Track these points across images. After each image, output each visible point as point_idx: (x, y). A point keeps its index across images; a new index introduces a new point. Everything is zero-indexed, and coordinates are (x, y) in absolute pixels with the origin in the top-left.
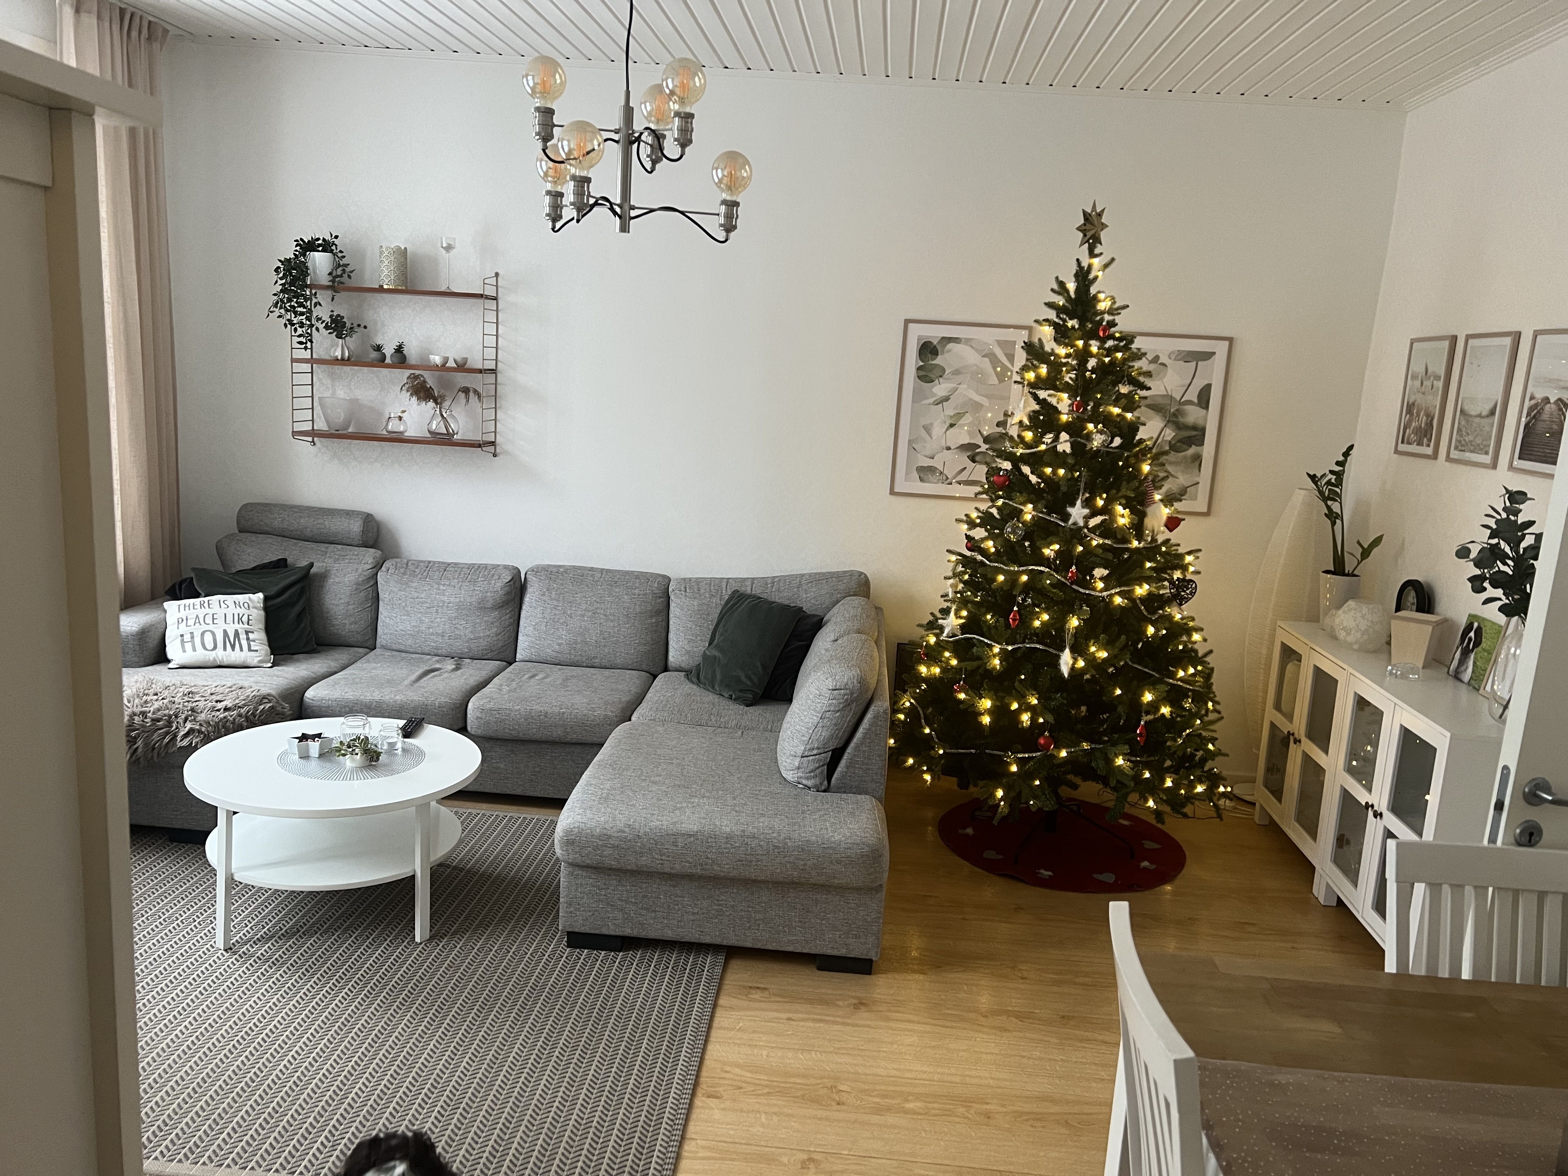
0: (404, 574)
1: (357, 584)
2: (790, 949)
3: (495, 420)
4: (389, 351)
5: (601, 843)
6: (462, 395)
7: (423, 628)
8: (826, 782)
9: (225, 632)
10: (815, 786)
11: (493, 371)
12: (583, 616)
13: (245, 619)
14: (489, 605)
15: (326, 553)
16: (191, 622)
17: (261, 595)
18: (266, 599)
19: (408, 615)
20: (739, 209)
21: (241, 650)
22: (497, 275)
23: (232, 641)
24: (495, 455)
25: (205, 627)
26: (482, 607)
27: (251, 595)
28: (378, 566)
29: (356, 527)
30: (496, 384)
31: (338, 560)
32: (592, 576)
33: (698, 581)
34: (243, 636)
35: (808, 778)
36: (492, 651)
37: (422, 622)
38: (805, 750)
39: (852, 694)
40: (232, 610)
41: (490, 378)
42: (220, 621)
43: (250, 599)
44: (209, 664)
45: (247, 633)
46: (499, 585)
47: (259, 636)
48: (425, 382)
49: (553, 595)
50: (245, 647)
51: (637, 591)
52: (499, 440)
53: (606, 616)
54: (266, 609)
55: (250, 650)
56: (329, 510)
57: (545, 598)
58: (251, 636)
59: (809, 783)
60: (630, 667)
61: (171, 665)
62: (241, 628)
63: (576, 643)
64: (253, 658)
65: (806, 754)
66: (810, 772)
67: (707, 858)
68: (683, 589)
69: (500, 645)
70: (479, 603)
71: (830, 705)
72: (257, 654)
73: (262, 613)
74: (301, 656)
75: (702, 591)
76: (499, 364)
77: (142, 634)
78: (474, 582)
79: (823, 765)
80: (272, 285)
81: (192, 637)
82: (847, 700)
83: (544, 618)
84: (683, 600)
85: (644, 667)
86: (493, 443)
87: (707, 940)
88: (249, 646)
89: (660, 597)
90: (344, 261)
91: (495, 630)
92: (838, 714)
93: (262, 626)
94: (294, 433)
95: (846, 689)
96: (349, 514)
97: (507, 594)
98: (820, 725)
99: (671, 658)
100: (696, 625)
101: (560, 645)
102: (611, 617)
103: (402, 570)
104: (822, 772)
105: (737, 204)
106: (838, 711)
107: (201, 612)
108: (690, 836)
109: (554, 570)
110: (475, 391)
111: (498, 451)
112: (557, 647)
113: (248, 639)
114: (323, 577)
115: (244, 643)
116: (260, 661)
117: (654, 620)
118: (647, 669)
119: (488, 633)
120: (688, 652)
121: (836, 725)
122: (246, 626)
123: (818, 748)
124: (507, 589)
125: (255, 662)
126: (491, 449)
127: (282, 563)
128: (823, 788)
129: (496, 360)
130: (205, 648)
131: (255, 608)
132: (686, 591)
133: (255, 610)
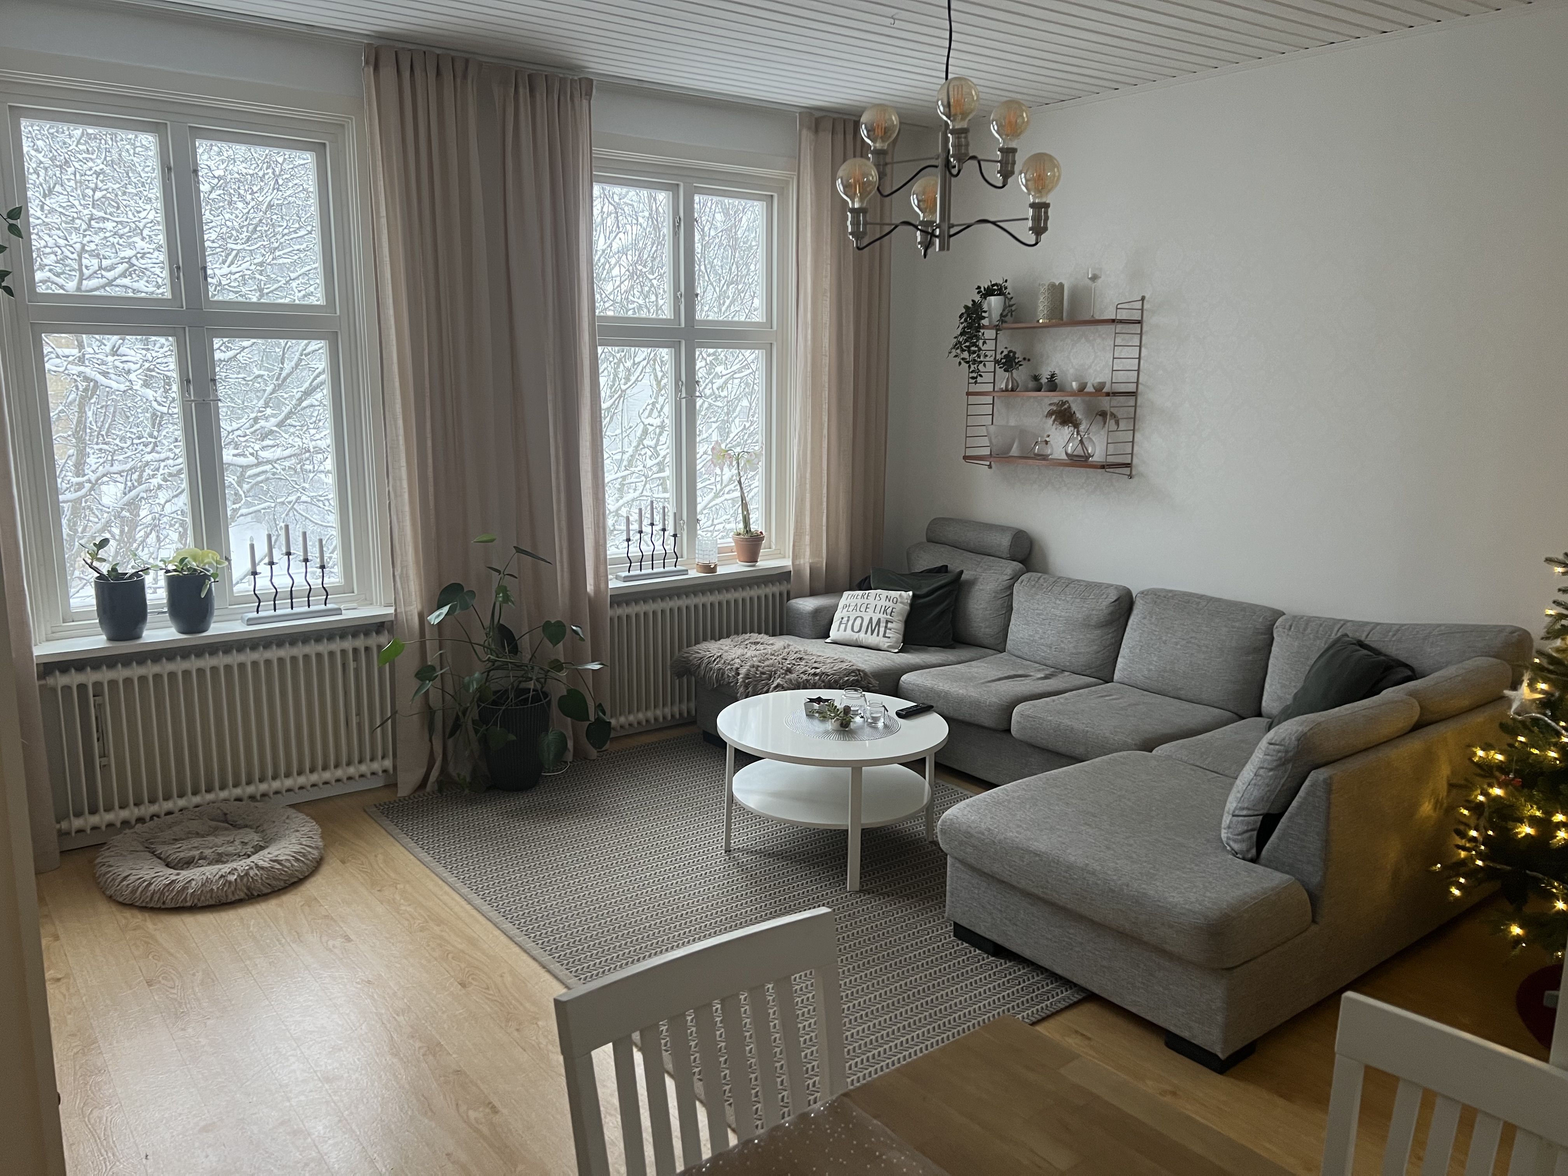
0: (1034, 586)
1: (996, 592)
2: (1134, 1010)
3: (1133, 442)
4: (1044, 381)
5: (965, 839)
6: (1099, 418)
7: (1037, 637)
8: (1254, 851)
9: (871, 619)
10: (1242, 852)
11: (1134, 394)
12: (1177, 644)
13: (889, 611)
14: (1093, 623)
15: (980, 562)
16: (851, 609)
17: (911, 593)
18: (914, 595)
19: (1028, 624)
20: (1049, 210)
21: (878, 635)
22: (1143, 299)
23: (873, 626)
24: (1131, 476)
25: (858, 614)
26: (1086, 624)
27: (903, 593)
28: (1015, 578)
29: (1004, 541)
30: (1135, 406)
31: (985, 570)
32: (1198, 603)
33: (1309, 620)
34: (883, 625)
35: (1235, 841)
36: (1091, 668)
37: (1037, 632)
38: (1236, 809)
39: (1287, 752)
40: (884, 603)
41: (1131, 401)
42: (870, 611)
43: (900, 595)
44: (852, 643)
45: (887, 622)
46: (1104, 603)
47: (897, 626)
48: (1069, 407)
49: (1153, 620)
50: (881, 633)
51: (1237, 624)
52: (1135, 461)
53: (1198, 646)
54: (912, 605)
55: (884, 636)
56: (987, 524)
57: (1145, 621)
58: (889, 625)
59: (1236, 846)
60: (1215, 705)
61: (828, 640)
62: (883, 617)
63: (1165, 671)
64: (884, 643)
65: (1237, 813)
66: (1238, 835)
67: (1047, 882)
68: (1287, 627)
69: (1098, 663)
70: (1084, 620)
71: (1264, 761)
72: (888, 640)
73: (908, 608)
74: (933, 648)
75: (1309, 631)
76: (1140, 386)
77: (817, 612)
78: (1084, 599)
79: (1252, 830)
80: (954, 327)
81: (848, 621)
82: (1280, 759)
83: (1140, 641)
84: (1285, 639)
85: (1231, 707)
86: (1128, 465)
87: (1059, 971)
88: (885, 632)
89: (1262, 634)
90: (1012, 302)
91: (1095, 647)
92: (1271, 773)
93: (902, 618)
94: (965, 458)
95: (1282, 745)
96: (1003, 529)
97: (1111, 613)
98: (1253, 782)
99: (1264, 704)
100: (1292, 669)
101: (1150, 670)
102: (1204, 649)
103: (1033, 583)
104: (1251, 837)
105: (1047, 206)
106: (1271, 770)
107: (860, 601)
108: (1037, 855)
109: (1163, 594)
110: (1113, 415)
111: (1134, 473)
112: (1146, 672)
113: (886, 627)
114: (971, 583)
115: (882, 630)
116: (889, 647)
117: (1250, 658)
118: (1235, 710)
119: (1088, 650)
120: (1280, 698)
121: (1268, 785)
122: (889, 617)
123: (1248, 809)
124: (1111, 608)
125: (885, 646)
126: (1127, 471)
127: (944, 569)
128: (1250, 856)
129: (1137, 383)
130: (853, 630)
131: (901, 603)
132: (1290, 629)
133: (901, 605)
